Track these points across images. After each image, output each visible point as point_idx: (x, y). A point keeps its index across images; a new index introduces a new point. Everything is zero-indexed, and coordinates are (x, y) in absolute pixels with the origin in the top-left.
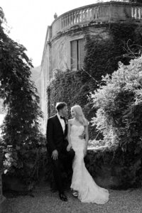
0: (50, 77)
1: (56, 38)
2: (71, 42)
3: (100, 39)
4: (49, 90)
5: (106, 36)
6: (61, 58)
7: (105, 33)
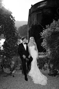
0: (30, 27)
1: (32, 13)
2: (37, 14)
3: (47, 13)
4: (29, 31)
5: (49, 12)
6: (33, 20)
7: (49, 11)
